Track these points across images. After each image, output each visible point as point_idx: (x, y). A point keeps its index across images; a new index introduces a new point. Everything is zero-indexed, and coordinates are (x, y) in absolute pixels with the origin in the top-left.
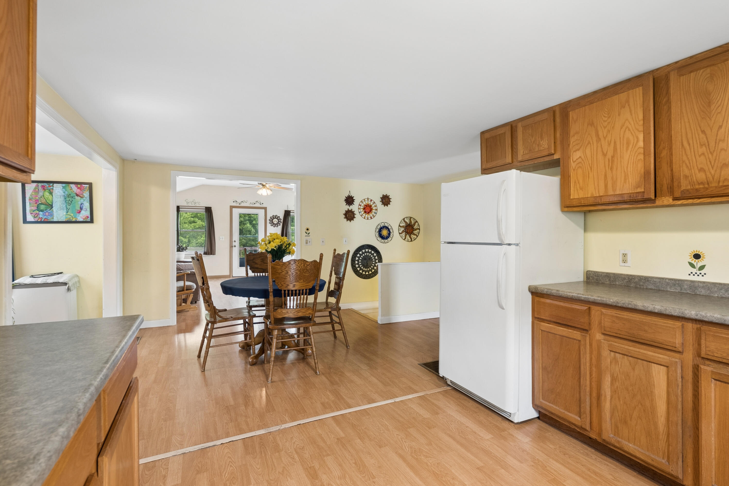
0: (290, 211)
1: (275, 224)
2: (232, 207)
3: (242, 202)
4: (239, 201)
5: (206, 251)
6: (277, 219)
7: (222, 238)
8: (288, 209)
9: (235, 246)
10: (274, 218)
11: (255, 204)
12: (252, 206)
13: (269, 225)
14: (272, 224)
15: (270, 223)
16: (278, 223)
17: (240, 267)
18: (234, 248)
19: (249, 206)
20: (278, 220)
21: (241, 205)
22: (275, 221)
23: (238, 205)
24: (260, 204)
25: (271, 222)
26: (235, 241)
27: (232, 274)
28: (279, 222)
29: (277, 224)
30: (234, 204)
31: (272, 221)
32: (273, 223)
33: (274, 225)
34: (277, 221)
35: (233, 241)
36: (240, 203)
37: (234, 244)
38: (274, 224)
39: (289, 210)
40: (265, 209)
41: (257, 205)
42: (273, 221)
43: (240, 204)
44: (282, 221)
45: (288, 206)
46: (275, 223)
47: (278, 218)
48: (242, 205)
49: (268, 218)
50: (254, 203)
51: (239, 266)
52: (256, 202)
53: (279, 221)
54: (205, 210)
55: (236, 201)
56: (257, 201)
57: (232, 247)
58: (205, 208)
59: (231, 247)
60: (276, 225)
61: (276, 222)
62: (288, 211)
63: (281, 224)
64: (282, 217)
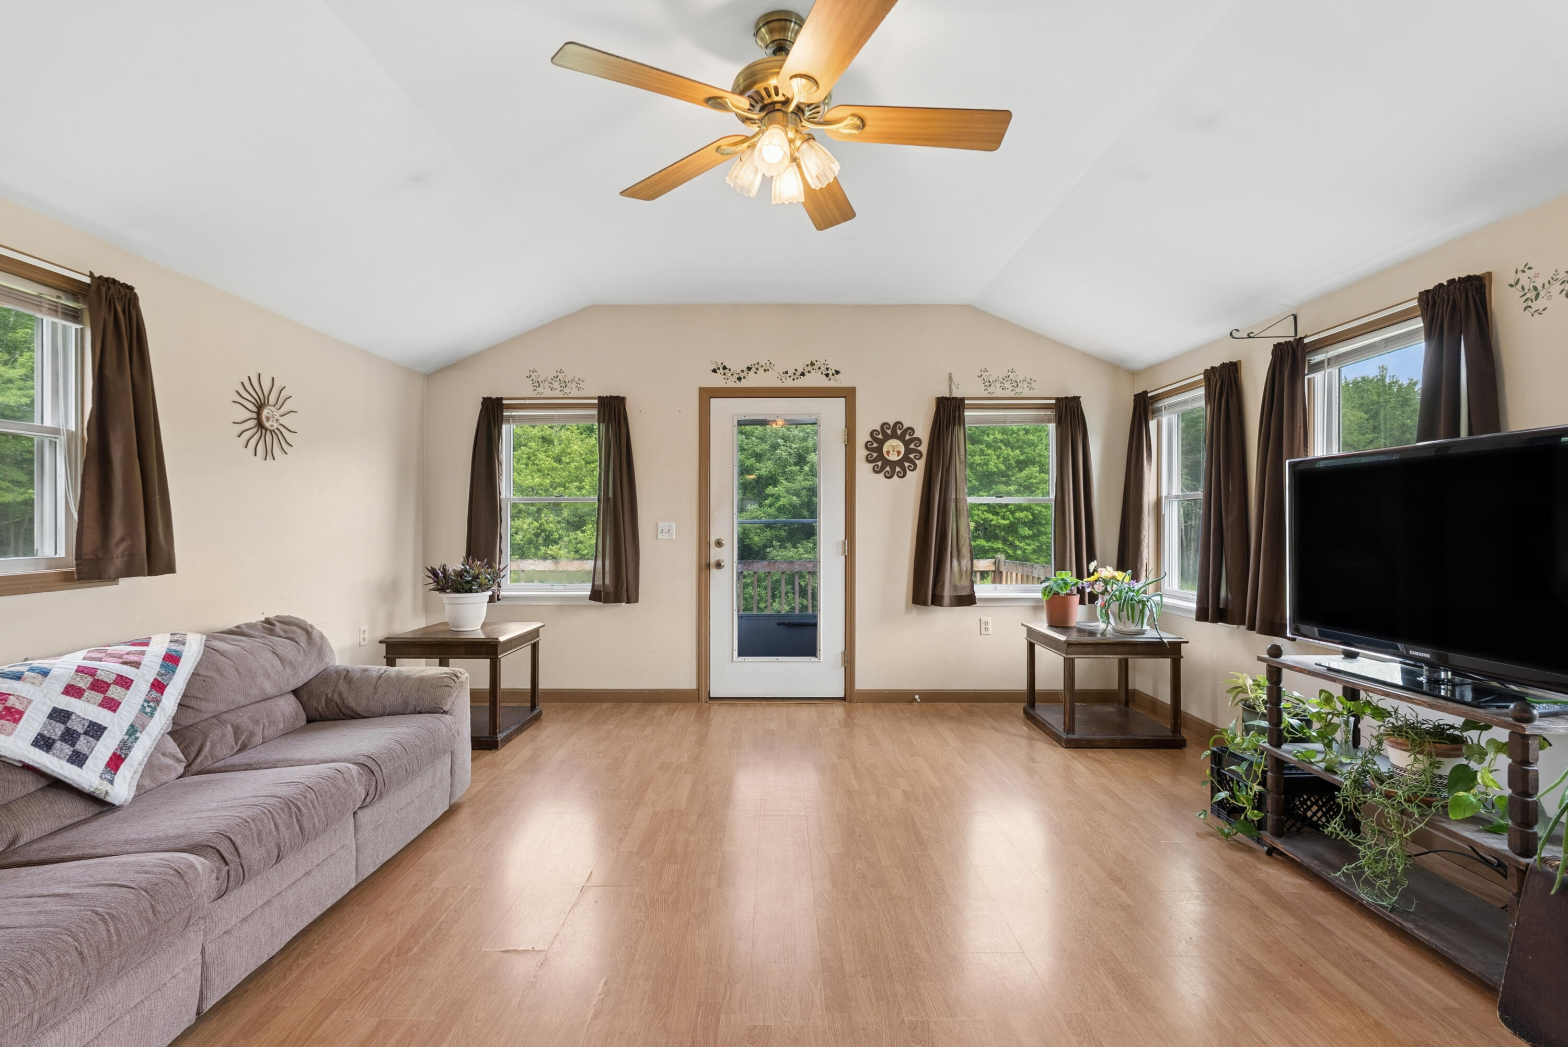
0: (963, 399)
1: (893, 464)
2: (707, 395)
3: (749, 369)
4: (737, 366)
5: (599, 582)
6: (901, 438)
7: (666, 530)
8: (951, 391)
9: (719, 565)
10: (887, 438)
11: (803, 374)
12: (789, 383)
13: (863, 469)
14: (879, 463)
15: (868, 461)
16: (906, 458)
17: (740, 655)
18: (714, 572)
19: (777, 384)
20: (906, 444)
21: (744, 384)
22: (894, 449)
23: (732, 384)
24: (827, 375)
25: (875, 455)
26: (719, 544)
27: (708, 685)
28: (912, 456)
29: (900, 463)
30: (718, 381)
31: (879, 450)
32: (881, 457)
33: (888, 469)
34: (903, 450)
35: (713, 540)
36: (742, 375)
37: (716, 554)
38: (886, 462)
39: (957, 394)
40: (848, 394)
41: (815, 380)
42: (885, 449)
43: (739, 379)
44: (924, 448)
45: (950, 379)
46: (894, 457)
47: (907, 437)
48: (751, 381)
49: (863, 436)
50: (798, 373)
51: (736, 653)
52: (810, 368)
53: (908, 451)
54: (595, 412)
55: (725, 368)
56: (812, 364)
57: (708, 566)
58: (596, 401)
59: (705, 567)
60: (898, 469)
61: (899, 453)
62: (954, 398)
63: (921, 464)
64: (923, 431)
